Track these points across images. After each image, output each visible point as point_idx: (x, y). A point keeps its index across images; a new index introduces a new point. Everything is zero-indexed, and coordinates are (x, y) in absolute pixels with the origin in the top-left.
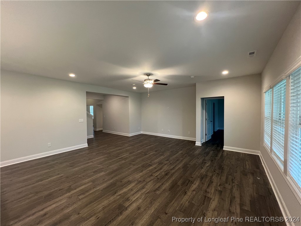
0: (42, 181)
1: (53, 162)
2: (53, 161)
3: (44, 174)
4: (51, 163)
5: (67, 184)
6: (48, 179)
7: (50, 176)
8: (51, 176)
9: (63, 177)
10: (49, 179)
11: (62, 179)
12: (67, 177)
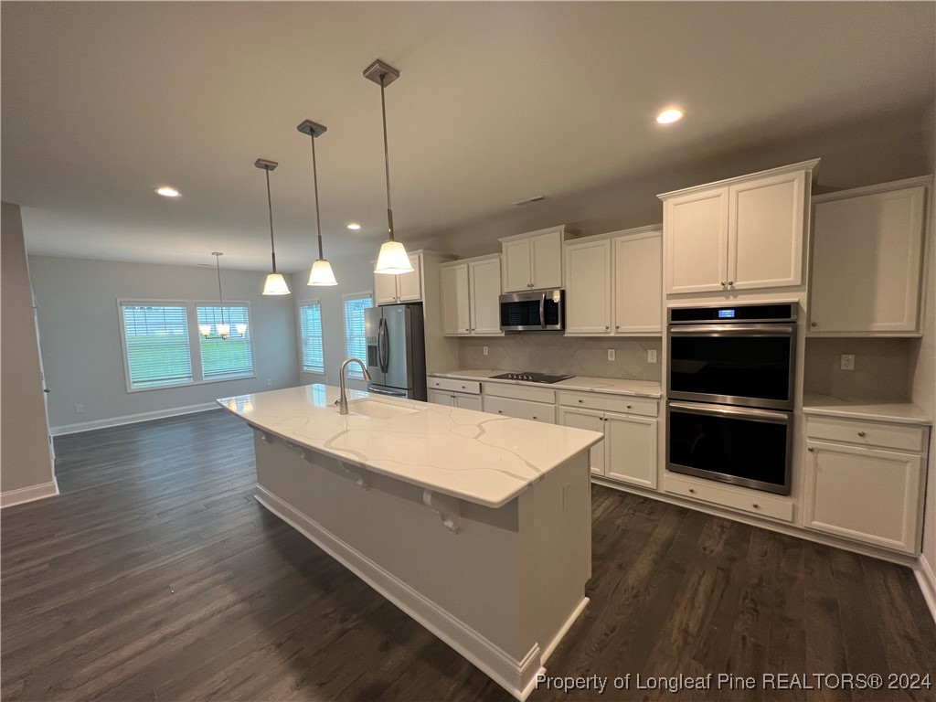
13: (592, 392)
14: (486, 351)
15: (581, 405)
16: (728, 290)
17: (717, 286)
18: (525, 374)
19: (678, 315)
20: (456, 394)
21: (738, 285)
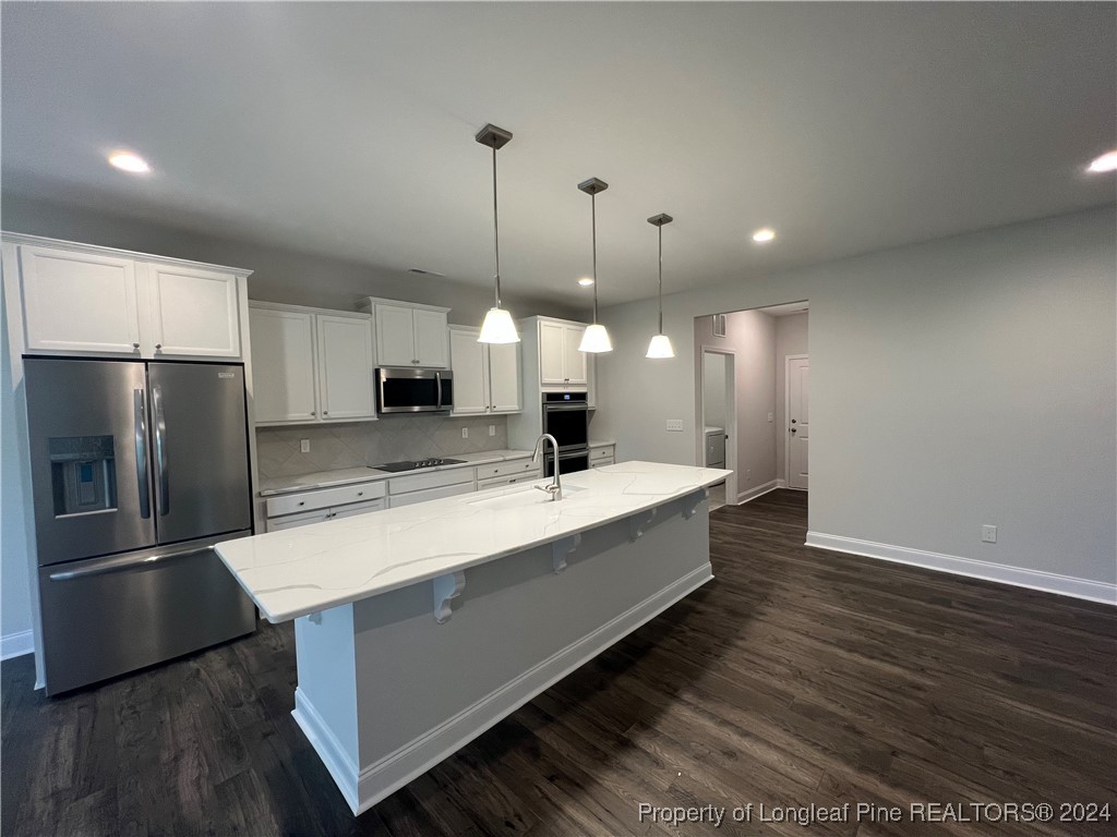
0: (850, 651)
1: (966, 614)
2: (973, 606)
3: (884, 632)
4: (951, 611)
5: (901, 734)
6: (872, 658)
7: (888, 655)
8: (895, 657)
9: (921, 695)
10: (874, 663)
11: (911, 697)
12: (934, 710)
13: (505, 461)
14: (306, 446)
15: (497, 474)
16: (566, 383)
17: (562, 381)
18: (431, 459)
19: (551, 397)
20: (333, 511)
21: (571, 381)
